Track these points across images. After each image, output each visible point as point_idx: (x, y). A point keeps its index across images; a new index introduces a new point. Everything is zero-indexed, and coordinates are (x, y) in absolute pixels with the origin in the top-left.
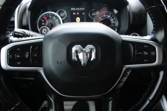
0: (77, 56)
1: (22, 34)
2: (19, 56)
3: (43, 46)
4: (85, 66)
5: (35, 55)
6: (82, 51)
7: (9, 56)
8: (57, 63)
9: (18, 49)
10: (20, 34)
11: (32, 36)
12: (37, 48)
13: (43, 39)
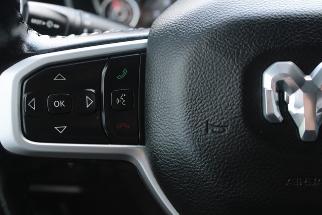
0: (282, 104)
1: (55, 22)
2: (62, 103)
3: (147, 66)
4: (313, 140)
5: (118, 101)
6: (301, 84)
7: (27, 103)
8: (207, 130)
9: (59, 77)
10: (49, 24)
11: (90, 31)
12: (125, 72)
13: (146, 41)
